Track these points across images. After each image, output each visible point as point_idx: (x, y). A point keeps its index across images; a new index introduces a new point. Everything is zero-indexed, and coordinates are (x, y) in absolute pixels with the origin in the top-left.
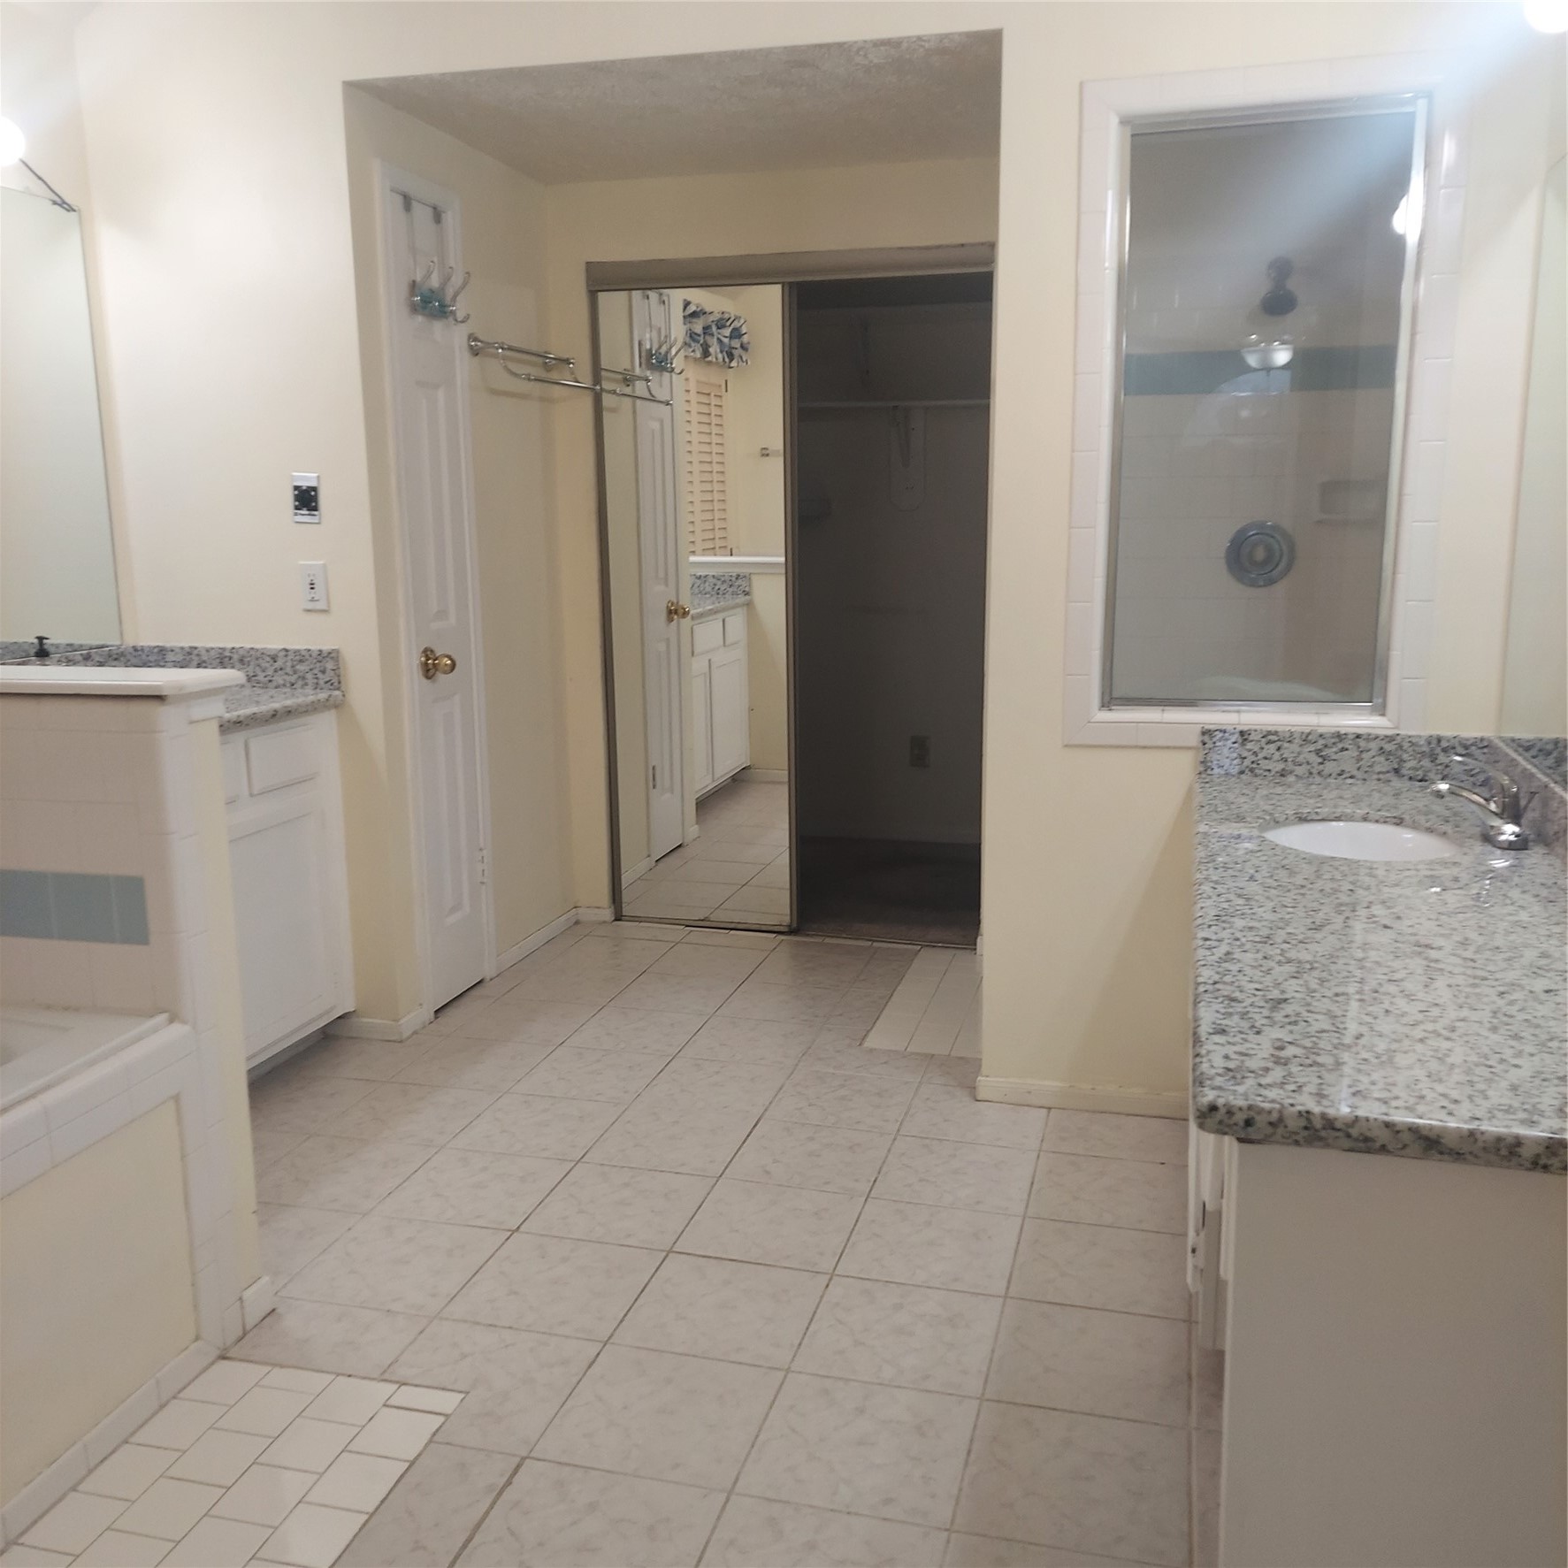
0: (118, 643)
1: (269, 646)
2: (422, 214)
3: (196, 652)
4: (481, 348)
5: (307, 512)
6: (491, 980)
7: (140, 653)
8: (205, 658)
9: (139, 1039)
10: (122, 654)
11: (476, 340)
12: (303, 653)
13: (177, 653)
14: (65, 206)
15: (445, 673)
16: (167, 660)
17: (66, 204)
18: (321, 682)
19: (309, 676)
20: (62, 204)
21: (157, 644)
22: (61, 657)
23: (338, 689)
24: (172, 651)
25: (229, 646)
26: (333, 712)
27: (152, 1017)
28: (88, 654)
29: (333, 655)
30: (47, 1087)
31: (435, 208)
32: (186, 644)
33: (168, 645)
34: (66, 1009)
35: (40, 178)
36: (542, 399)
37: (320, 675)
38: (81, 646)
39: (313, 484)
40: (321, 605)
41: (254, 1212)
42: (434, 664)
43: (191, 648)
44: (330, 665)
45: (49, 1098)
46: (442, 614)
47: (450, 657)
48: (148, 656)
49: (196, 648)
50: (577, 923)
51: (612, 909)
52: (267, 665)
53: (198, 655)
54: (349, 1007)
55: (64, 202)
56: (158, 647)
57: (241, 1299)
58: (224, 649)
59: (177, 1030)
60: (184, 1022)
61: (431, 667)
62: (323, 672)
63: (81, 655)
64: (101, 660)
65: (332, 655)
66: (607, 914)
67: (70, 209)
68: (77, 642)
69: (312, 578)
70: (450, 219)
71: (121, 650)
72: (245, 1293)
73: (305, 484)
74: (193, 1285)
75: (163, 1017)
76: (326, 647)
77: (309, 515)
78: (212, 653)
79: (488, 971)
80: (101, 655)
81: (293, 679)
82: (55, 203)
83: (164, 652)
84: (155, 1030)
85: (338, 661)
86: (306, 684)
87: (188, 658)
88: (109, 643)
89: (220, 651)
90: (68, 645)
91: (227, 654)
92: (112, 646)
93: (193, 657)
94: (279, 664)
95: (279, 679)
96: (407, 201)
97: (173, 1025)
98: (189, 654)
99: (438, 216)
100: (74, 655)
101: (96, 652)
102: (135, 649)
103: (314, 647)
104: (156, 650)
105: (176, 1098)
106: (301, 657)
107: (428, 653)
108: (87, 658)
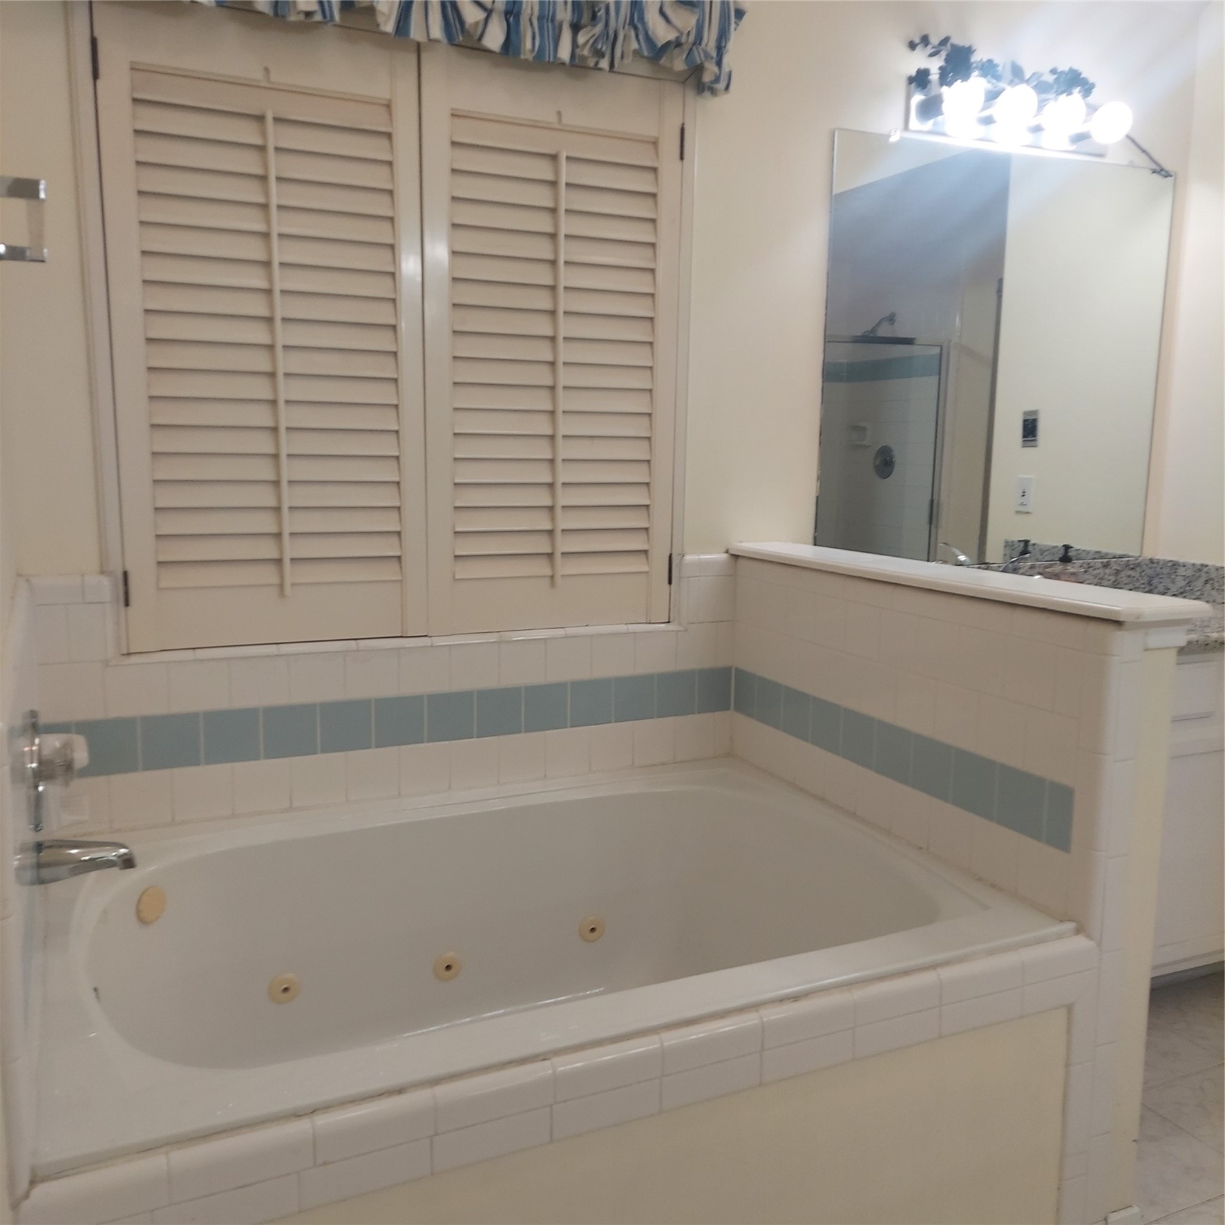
0: (1137, 554)
3: (1205, 569)
7: (1155, 565)
8: (1212, 576)
9: (1041, 941)
10: (1139, 565)
13: (1188, 568)
14: (1163, 173)
16: (1178, 574)
17: (1164, 171)
20: (1161, 172)
21: (1171, 559)
22: (1084, 563)
24: (1184, 566)
27: (1061, 921)
28: (1108, 562)
30: (947, 963)
32: (1198, 562)
33: (1181, 560)
34: (993, 886)
35: (1144, 151)
38: (1107, 554)
41: (1134, 1141)
43: (1202, 565)
45: (946, 973)
48: (1162, 568)
49: (1207, 566)
53: (1207, 573)
55: (1162, 170)
56: (1172, 561)
57: (1106, 1220)
59: (1081, 942)
60: (1090, 937)
63: (1102, 562)
64: (1118, 568)
67: (1168, 175)
68: (1104, 550)
71: (1138, 561)
72: (1111, 1215)
74: (1059, 1189)
75: (1070, 926)
80: (1119, 564)
82: (1154, 172)
83: (1176, 567)
84: (1060, 936)
87: (1198, 574)
88: (1131, 554)
90: (1097, 552)
92: (1132, 557)
93: (1203, 574)
97: (1079, 936)
98: (1200, 570)
100: (1095, 563)
101: (1116, 561)
102: (1152, 561)
104: (1170, 564)
105: (1070, 1008)
108: (1106, 566)
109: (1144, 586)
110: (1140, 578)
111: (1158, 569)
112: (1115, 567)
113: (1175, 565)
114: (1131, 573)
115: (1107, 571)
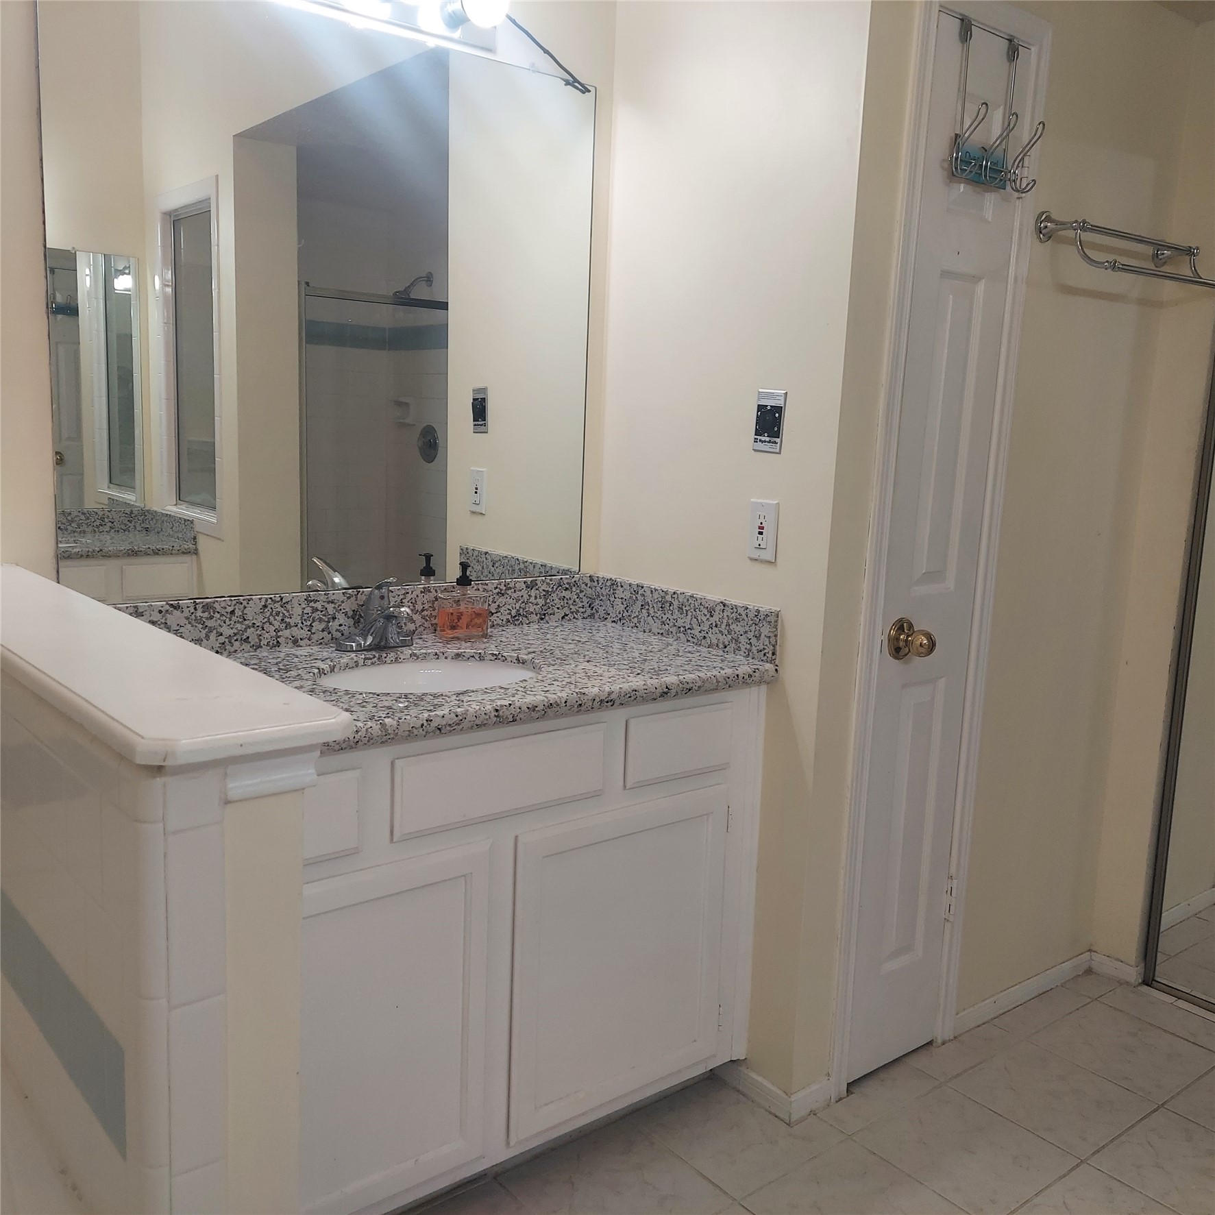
0: (576, 570)
1: (709, 597)
2: (988, 48)
3: (641, 591)
4: (1052, 230)
5: (768, 439)
6: (944, 1043)
7: (594, 584)
8: (647, 599)
10: (576, 583)
11: (1048, 219)
12: (741, 611)
13: (626, 589)
14: (576, 84)
15: (919, 655)
16: (616, 595)
17: (579, 83)
18: (754, 649)
19: (743, 639)
20: (574, 82)
23: (772, 661)
24: (622, 586)
25: (672, 589)
26: (764, 688)
29: (772, 620)
31: (1010, 41)
32: (634, 581)
35: (546, 52)
36: (1144, 302)
37: (754, 641)
39: (780, 403)
40: (768, 555)
42: (906, 641)
43: (638, 586)
44: (765, 630)
46: (934, 575)
47: (929, 637)
48: (601, 588)
49: (642, 587)
50: (1089, 971)
51: (1141, 969)
52: (704, 619)
53: (643, 595)
54: (739, 1053)
55: (576, 80)
58: (666, 593)
61: (901, 644)
62: (758, 638)
65: (768, 619)
66: (1133, 973)
67: (584, 89)
69: (762, 520)
70: (1030, 58)
71: (574, 579)
73: (770, 403)
76: (765, 607)
77: (769, 442)
78: (656, 595)
79: (942, 1029)
81: (727, 639)
82: (567, 83)
83: (614, 586)
85: (776, 627)
86: (739, 649)
87: (634, 596)
89: (663, 594)
91: (668, 598)
93: (639, 597)
94: (716, 618)
95: (713, 637)
96: (966, 28)
98: (636, 592)
99: (1013, 50)
102: (590, 579)
103: (753, 604)
104: (609, 584)
106: (737, 614)
107: (902, 626)
108: (531, 586)
109: (583, 610)
110: (577, 600)
111: (598, 589)
112: (544, 587)
113: (614, 584)
114: (567, 594)
115: (533, 593)
